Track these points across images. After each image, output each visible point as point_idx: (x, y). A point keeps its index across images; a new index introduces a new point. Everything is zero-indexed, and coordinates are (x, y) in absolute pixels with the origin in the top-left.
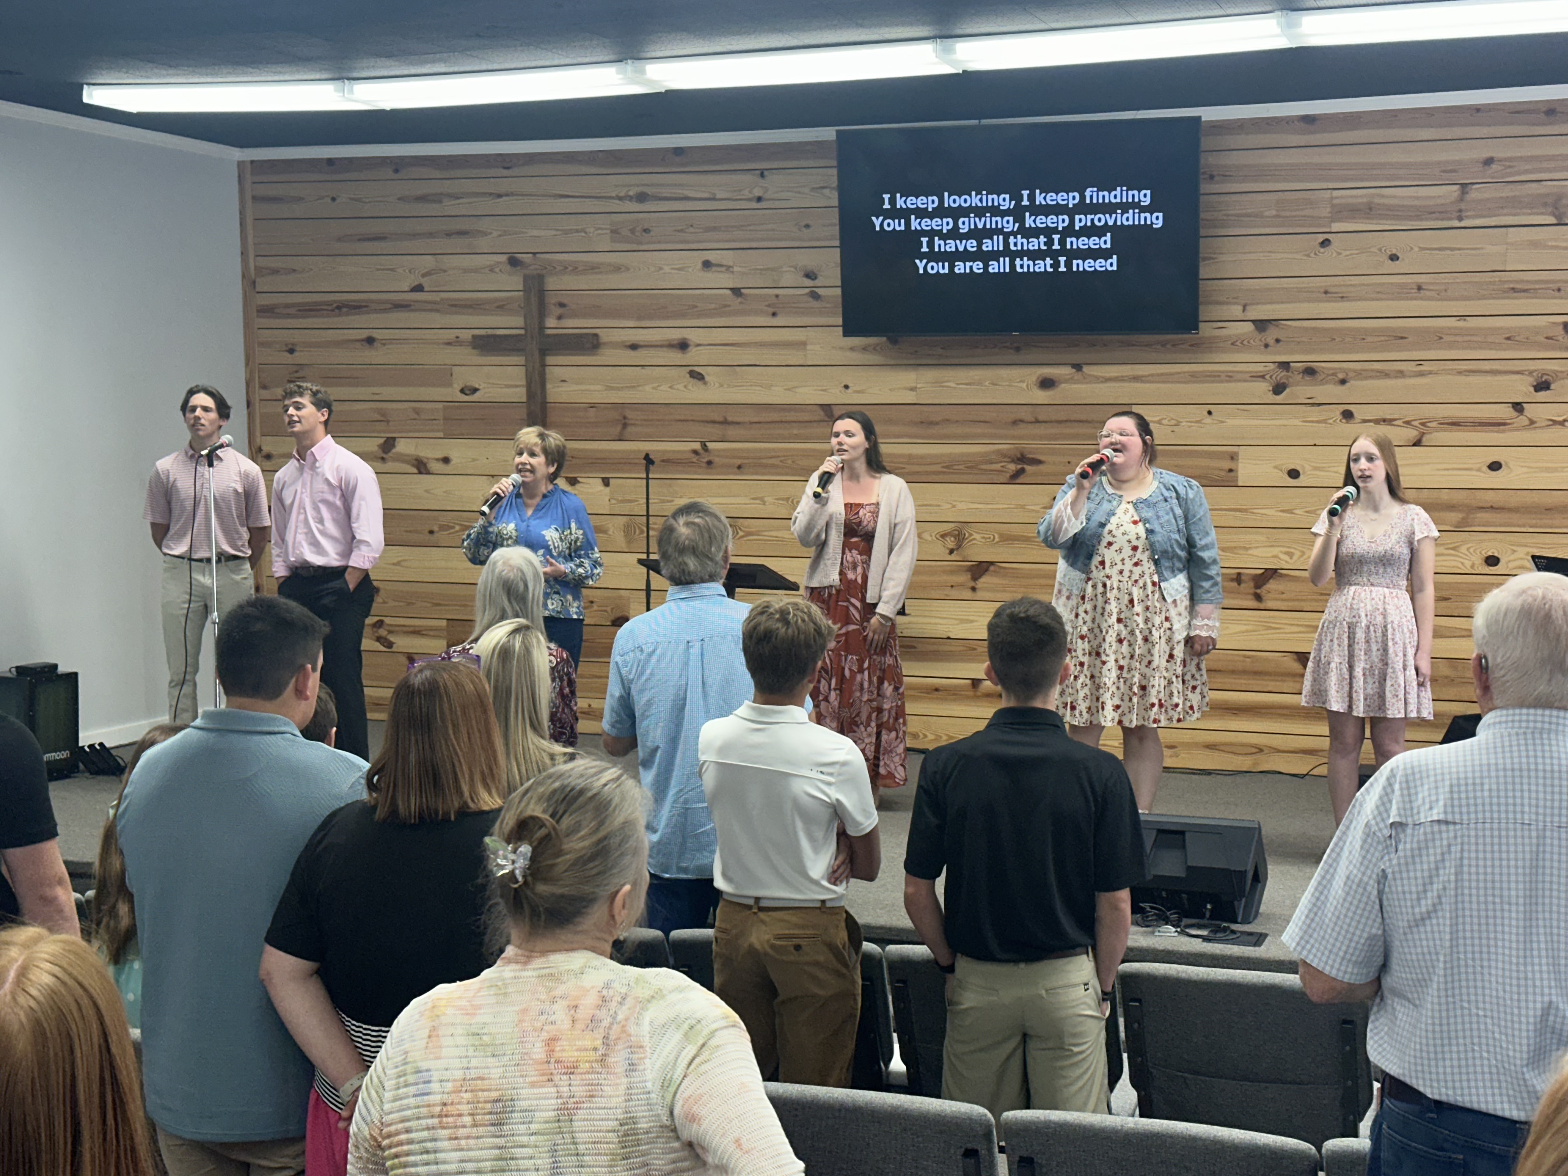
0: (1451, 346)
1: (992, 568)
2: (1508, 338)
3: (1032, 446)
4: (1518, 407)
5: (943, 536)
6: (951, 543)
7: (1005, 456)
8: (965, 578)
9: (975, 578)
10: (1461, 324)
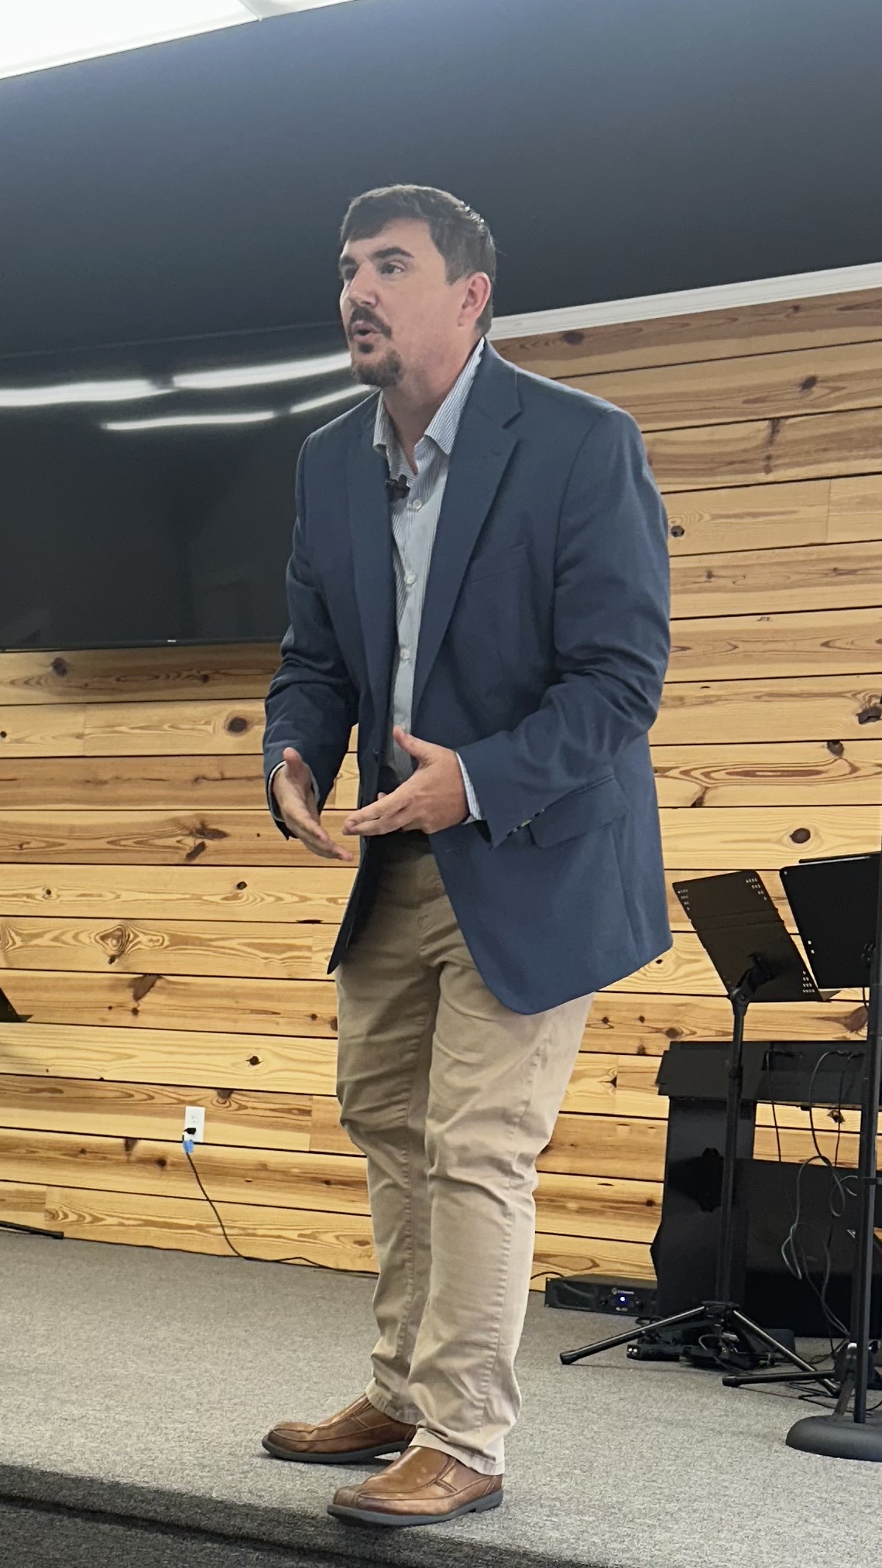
0: (749, 658)
1: (159, 983)
2: (826, 644)
3: (216, 814)
4: (835, 746)
5: (103, 938)
6: (111, 946)
7: (184, 827)
8: (127, 996)
9: (137, 997)
10: (764, 625)
